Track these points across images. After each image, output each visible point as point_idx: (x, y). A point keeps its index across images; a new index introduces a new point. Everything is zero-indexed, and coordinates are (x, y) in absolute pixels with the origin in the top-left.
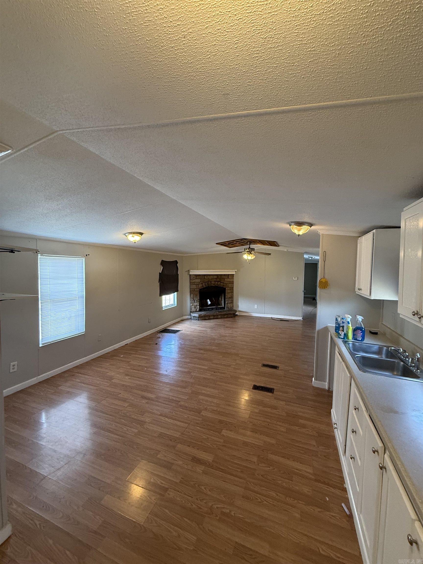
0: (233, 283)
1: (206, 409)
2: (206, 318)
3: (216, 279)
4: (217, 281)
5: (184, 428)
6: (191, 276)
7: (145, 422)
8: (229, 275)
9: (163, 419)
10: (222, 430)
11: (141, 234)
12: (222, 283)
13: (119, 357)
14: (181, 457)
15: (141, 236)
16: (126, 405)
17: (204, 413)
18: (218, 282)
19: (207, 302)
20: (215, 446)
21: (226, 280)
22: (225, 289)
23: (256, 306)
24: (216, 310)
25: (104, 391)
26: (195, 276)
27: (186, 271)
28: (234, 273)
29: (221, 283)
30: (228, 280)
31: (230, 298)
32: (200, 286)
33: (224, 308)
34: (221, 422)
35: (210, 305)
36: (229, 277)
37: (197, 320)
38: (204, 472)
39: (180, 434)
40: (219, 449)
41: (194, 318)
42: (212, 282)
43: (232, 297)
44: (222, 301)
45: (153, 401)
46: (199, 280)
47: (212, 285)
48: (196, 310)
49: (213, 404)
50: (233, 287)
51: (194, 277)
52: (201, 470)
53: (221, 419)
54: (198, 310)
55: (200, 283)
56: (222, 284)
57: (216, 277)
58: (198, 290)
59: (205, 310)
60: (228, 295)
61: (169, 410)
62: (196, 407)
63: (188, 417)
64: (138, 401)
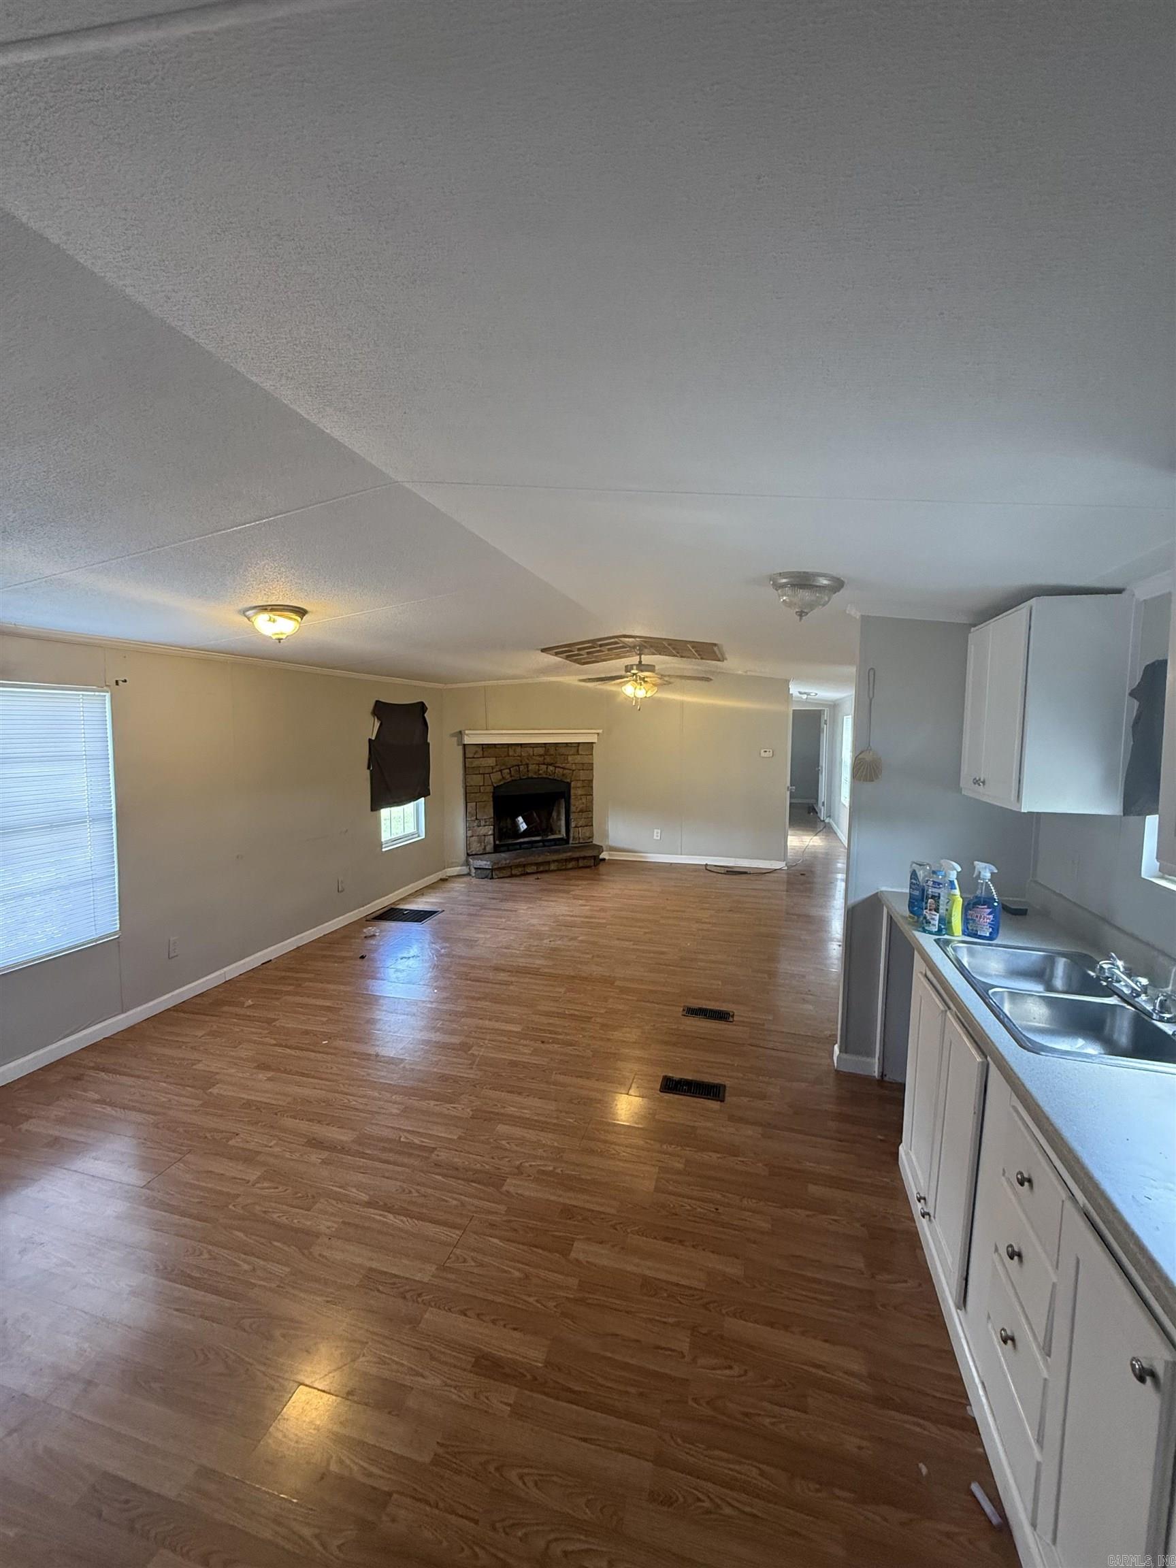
0: (590, 767)
1: (519, 1171)
2: (513, 872)
3: (541, 756)
4: (544, 764)
5: (449, 1245)
6: (467, 749)
7: (317, 1235)
8: (579, 743)
9: (378, 1217)
10: (573, 1240)
11: (301, 612)
12: (559, 767)
13: (241, 1005)
14: (439, 1361)
15: (299, 619)
16: (253, 1174)
17: (512, 1185)
18: (549, 764)
19: (516, 825)
20: (551, 1304)
21: (570, 758)
22: (569, 784)
23: (657, 834)
24: (544, 846)
25: (181, 1130)
26: (480, 750)
27: (453, 735)
28: (594, 739)
29: (556, 767)
30: (578, 759)
31: (581, 811)
32: (496, 778)
33: (566, 841)
34: (568, 1212)
35: (526, 833)
36: (580, 752)
37: (486, 877)
38: (518, 1412)
39: (433, 1268)
40: (564, 1315)
41: (479, 871)
42: (531, 767)
43: (588, 810)
44: (560, 819)
45: (348, 1153)
46: (491, 761)
47: (530, 775)
48: (485, 849)
49: (540, 1152)
50: (592, 781)
51: (476, 752)
52: (506, 1404)
53: (568, 1202)
54: (489, 848)
55: (494, 770)
56: (561, 770)
57: (541, 751)
58: (490, 789)
59: (511, 848)
60: (576, 804)
61: (399, 1183)
62: (487, 1167)
63: (463, 1204)
64: (296, 1156)
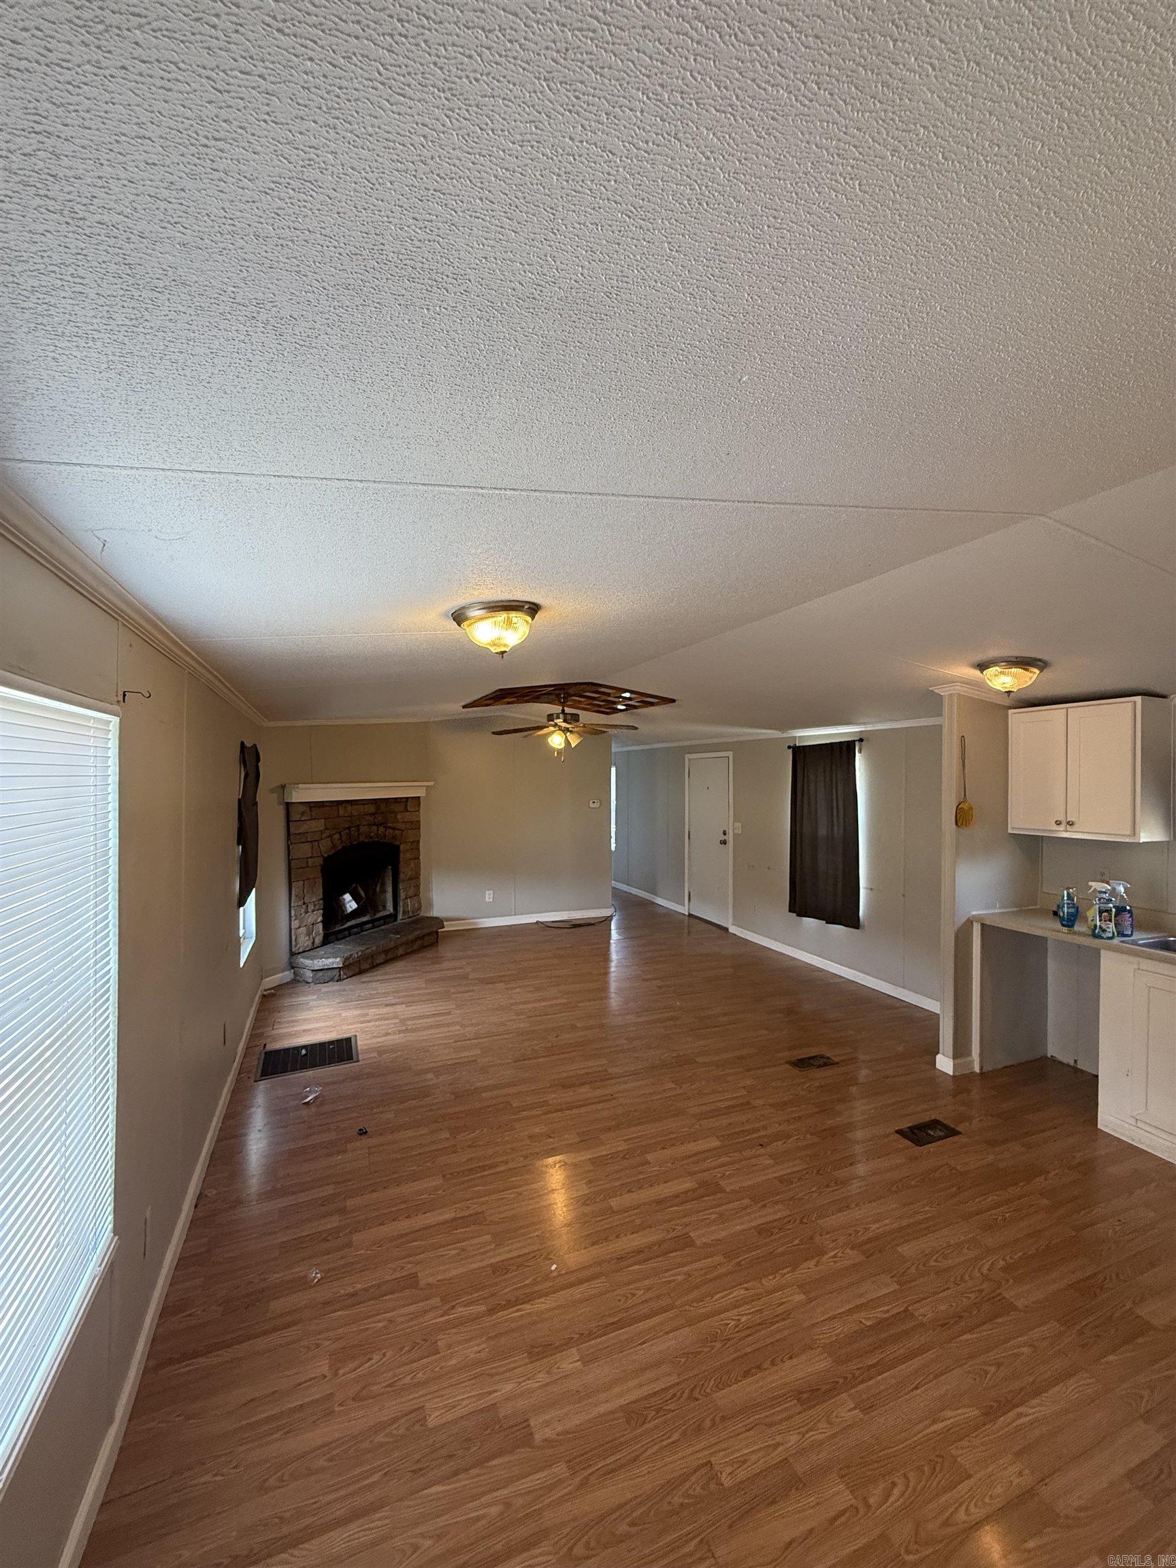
0: (416, 826)
3: (371, 814)
4: (375, 825)
6: (293, 810)
8: (407, 798)
11: (533, 609)
12: (390, 827)
18: (378, 825)
19: (341, 906)
21: (399, 817)
22: (398, 847)
23: (489, 896)
24: (374, 927)
26: (306, 809)
27: (272, 791)
28: (420, 793)
29: (386, 828)
30: (408, 817)
31: (410, 879)
32: (325, 847)
33: (394, 917)
35: (355, 914)
36: (409, 809)
37: (332, 980)
41: (320, 974)
42: (362, 829)
43: (416, 877)
44: (384, 891)
46: (318, 825)
47: (362, 838)
48: (313, 943)
50: (419, 842)
51: (303, 814)
54: (318, 940)
55: (324, 835)
56: (391, 831)
57: (372, 809)
58: (319, 861)
59: (339, 936)
60: (405, 872)
